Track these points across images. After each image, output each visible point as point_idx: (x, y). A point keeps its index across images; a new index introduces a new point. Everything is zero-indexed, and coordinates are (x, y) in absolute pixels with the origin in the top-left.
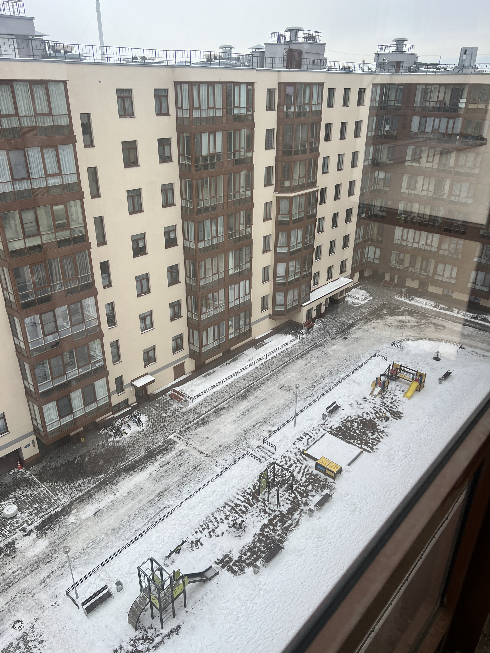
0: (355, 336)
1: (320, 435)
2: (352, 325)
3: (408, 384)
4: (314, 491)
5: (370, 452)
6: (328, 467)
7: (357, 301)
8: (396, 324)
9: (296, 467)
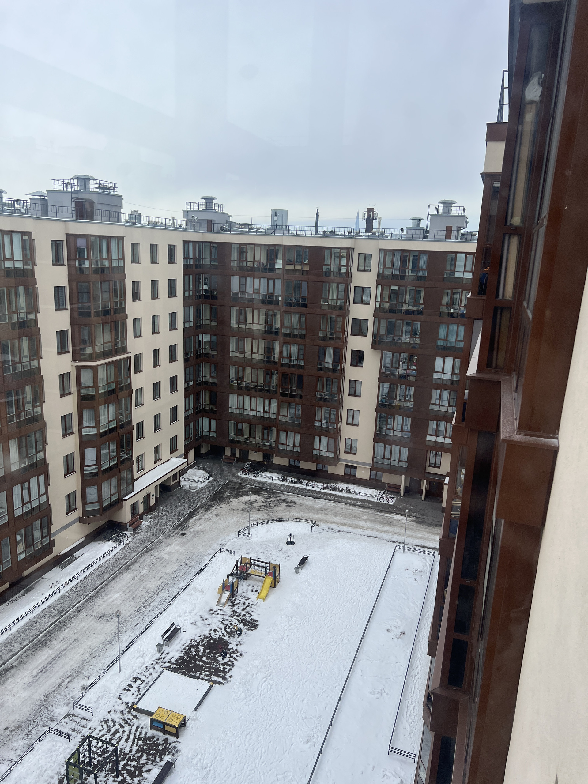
0: (196, 528)
1: (155, 675)
2: (191, 515)
3: (261, 581)
4: (150, 762)
5: (222, 684)
6: (167, 722)
7: (194, 485)
8: (243, 506)
9: (124, 732)
